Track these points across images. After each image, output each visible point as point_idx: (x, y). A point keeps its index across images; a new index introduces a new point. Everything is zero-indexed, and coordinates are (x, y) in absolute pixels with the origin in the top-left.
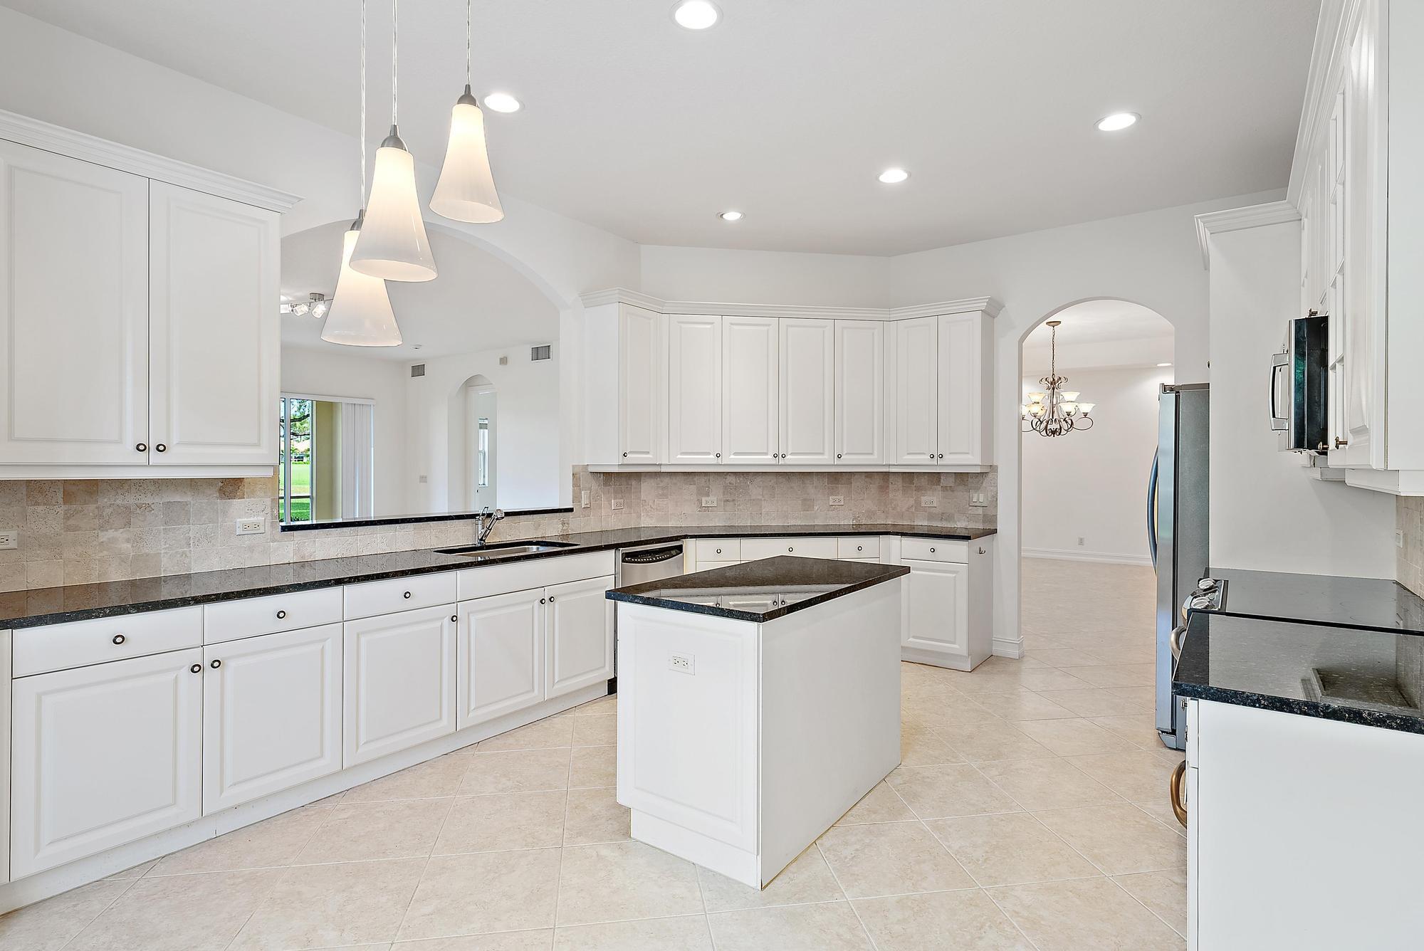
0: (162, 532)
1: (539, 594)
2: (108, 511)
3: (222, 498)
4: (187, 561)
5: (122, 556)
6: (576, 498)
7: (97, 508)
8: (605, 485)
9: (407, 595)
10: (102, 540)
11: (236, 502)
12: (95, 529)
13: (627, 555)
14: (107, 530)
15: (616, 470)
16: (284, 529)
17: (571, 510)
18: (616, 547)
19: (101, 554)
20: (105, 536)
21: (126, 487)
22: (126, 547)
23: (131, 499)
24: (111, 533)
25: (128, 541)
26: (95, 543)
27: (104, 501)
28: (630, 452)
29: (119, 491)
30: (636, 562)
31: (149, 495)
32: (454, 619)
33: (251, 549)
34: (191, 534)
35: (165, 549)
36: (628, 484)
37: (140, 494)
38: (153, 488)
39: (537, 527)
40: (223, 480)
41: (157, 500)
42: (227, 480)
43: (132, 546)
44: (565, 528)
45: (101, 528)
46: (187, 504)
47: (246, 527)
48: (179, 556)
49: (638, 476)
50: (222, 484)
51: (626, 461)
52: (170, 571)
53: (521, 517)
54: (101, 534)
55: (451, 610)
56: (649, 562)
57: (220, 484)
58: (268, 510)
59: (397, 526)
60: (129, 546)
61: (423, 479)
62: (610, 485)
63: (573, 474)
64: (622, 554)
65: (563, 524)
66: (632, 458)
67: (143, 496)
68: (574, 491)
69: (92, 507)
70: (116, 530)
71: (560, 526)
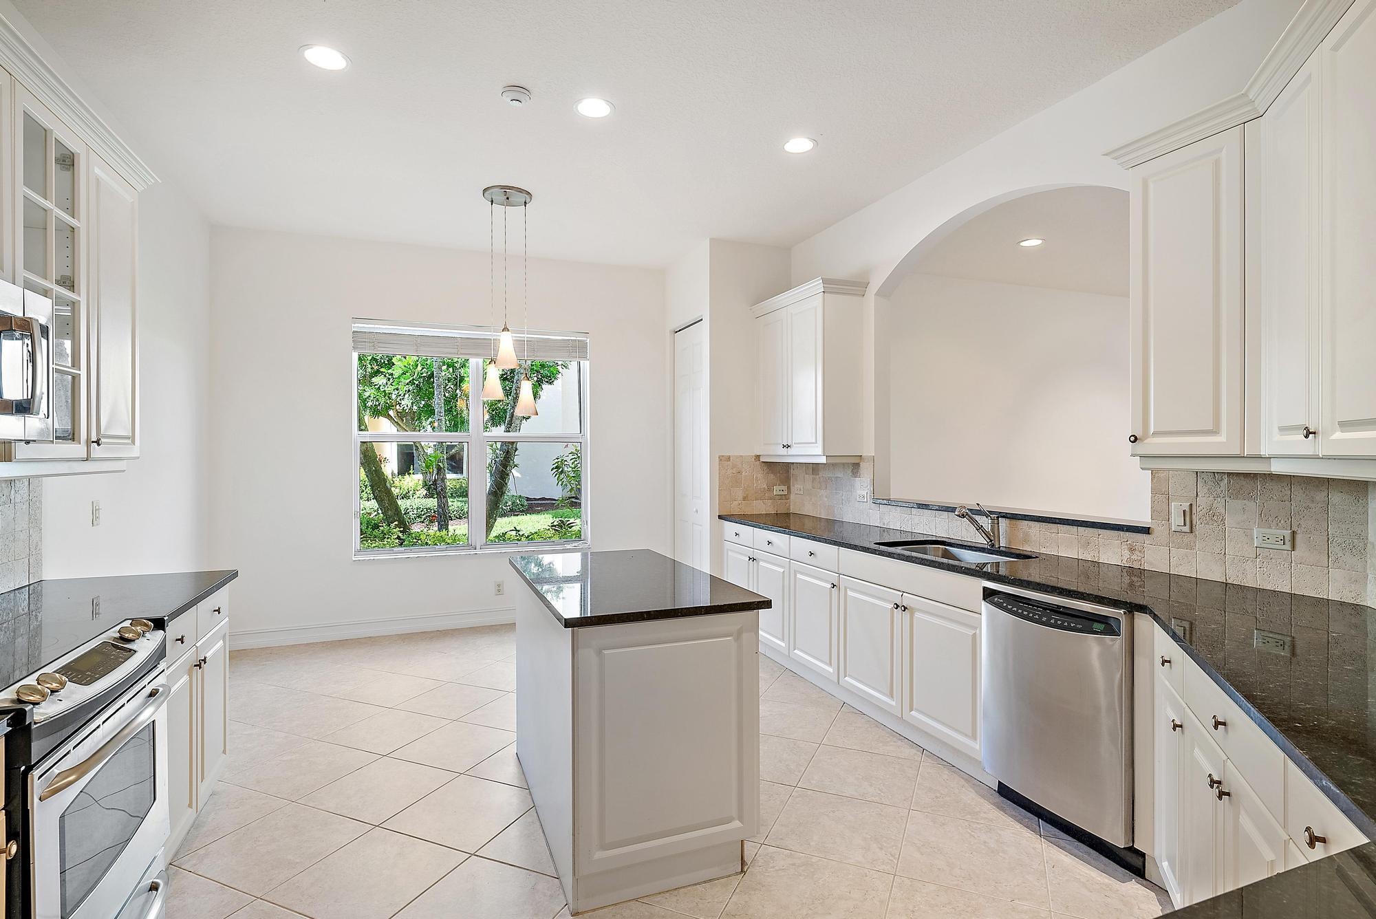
0: (834, 493)
4: (842, 513)
6: (1158, 512)
8: (1234, 495)
11: (857, 480)
17: (1146, 531)
36: (1312, 500)
44: (1135, 557)
48: (839, 509)
58: (868, 487)
62: (1249, 497)
65: (1132, 550)
71: (1127, 553)
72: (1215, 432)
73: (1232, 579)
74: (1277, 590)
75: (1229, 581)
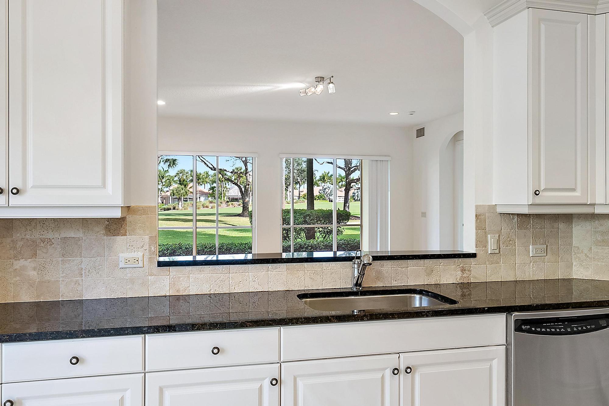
0: (60, 262)
1: (392, 361)
2: (20, 244)
3: (107, 235)
4: (79, 288)
5: (30, 281)
6: (481, 241)
7: (12, 241)
8: (519, 227)
9: (216, 351)
10: (15, 268)
11: (119, 239)
12: (10, 259)
13: (525, 322)
14: (19, 260)
15: (526, 211)
16: (160, 264)
17: (474, 256)
18: (508, 310)
19: (14, 279)
20: (19, 264)
21: (33, 224)
22: (33, 274)
23: (37, 235)
24: (22, 262)
25: (34, 269)
26: (11, 270)
27: (17, 235)
28: (545, 190)
29: (29, 228)
30: (536, 332)
31: (51, 231)
32: (275, 382)
33: (132, 281)
34: (83, 266)
35: (63, 277)
36: (553, 227)
37: (43, 230)
38: (53, 226)
39: (430, 272)
40: (109, 220)
41: (57, 235)
42: (113, 220)
43: (38, 274)
44: (465, 275)
45: (16, 258)
46: (79, 239)
47: (127, 261)
48: (73, 284)
49: (568, 218)
50: (108, 223)
51: (538, 200)
52: (67, 296)
53: (410, 262)
54: (15, 263)
55: (273, 371)
56: (560, 334)
57: (107, 222)
58: (146, 247)
59: (270, 266)
60: (35, 273)
61: (424, 215)
62: (527, 228)
63: (476, 216)
64: (516, 321)
65: (463, 270)
66: (547, 197)
67: (46, 232)
68: (477, 234)
69: (9, 240)
70: (26, 260)
71: (459, 273)
72: (574, 190)
73: (519, 278)
74: (539, 279)
75: (518, 280)
